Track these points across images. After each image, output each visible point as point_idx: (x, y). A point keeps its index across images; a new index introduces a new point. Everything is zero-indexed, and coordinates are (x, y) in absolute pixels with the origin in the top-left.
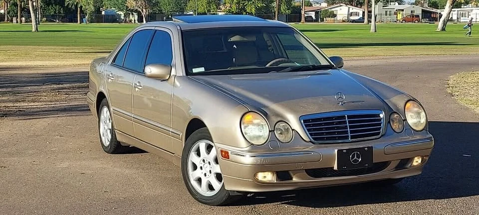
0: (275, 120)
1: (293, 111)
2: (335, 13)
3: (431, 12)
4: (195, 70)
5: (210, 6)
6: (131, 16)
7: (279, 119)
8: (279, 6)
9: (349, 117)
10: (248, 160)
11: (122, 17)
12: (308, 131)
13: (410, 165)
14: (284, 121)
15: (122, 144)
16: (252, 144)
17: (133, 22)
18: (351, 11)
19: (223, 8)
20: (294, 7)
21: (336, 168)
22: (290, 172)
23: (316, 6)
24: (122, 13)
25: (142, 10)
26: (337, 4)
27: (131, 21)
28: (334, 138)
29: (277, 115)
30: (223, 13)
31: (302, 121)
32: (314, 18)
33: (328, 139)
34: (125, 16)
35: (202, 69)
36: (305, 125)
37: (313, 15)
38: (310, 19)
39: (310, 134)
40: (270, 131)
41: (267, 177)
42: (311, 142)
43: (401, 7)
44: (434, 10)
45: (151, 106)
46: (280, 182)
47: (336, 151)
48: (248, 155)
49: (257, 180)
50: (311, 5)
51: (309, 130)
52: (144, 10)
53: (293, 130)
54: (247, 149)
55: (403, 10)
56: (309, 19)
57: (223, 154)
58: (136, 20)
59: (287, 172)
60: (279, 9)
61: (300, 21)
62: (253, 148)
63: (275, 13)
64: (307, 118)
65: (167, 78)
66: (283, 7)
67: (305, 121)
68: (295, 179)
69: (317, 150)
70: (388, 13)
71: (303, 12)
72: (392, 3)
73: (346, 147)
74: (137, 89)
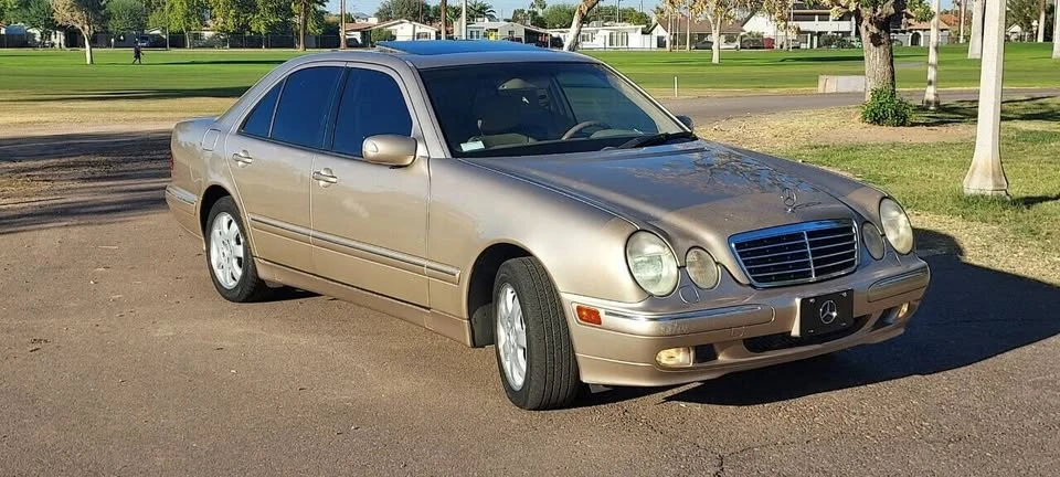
0: (684, 245)
1: (713, 226)
2: (393, 33)
3: (538, 34)
4: (466, 147)
5: (189, 21)
6: (53, 36)
7: (692, 243)
8: (305, 22)
9: (810, 234)
10: (643, 325)
11: (38, 39)
12: (746, 265)
13: (894, 317)
14: (700, 247)
15: (268, 284)
16: (651, 295)
17: (57, 46)
18: (418, 30)
19: (212, 25)
20: (328, 24)
21: (795, 331)
22: (716, 347)
23: (360, 23)
24: (37, 33)
25: (83, 28)
26: (395, 19)
27: (53, 45)
28: (787, 277)
29: (687, 236)
30: (212, 33)
31: (733, 245)
32: (360, 41)
33: (778, 278)
34: (42, 38)
35: (478, 145)
36: (739, 253)
37: (358, 36)
38: (354, 43)
39: (749, 270)
40: (679, 268)
41: (677, 357)
42: (751, 285)
43: (493, 25)
44: (542, 30)
45: (366, 215)
46: (699, 365)
47: (798, 301)
48: (643, 316)
49: (658, 364)
50: (353, 21)
51: (746, 263)
52: (87, 27)
53: (717, 263)
54: (640, 305)
55: (496, 30)
56: (352, 44)
57: (584, 313)
58: (62, 43)
59: (711, 345)
60: (305, 28)
61: (338, 46)
62: (653, 302)
63: (298, 34)
64: (741, 239)
65: (409, 162)
66: (310, 26)
67: (738, 246)
68: (722, 358)
69: (765, 301)
70: (475, 34)
71: (342, 34)
72: (479, 19)
73: (812, 292)
74: (322, 183)
